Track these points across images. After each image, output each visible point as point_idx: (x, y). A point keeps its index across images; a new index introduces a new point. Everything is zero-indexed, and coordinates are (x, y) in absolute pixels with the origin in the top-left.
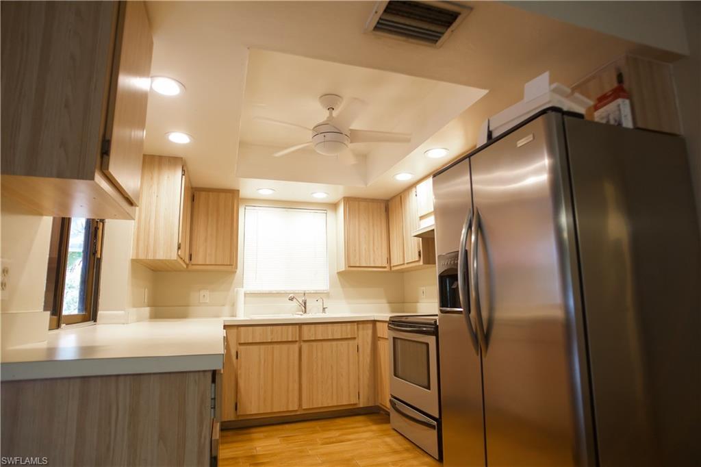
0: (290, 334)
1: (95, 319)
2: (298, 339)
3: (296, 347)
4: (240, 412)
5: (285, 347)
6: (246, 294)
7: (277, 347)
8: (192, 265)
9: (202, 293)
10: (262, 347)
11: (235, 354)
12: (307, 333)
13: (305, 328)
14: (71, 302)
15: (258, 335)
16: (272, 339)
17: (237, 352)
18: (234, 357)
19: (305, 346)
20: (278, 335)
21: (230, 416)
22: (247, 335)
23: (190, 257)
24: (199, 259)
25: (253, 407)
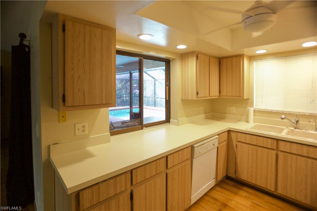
0: (269, 143)
1: (169, 122)
2: (275, 148)
4: (237, 176)
5: (265, 150)
8: (222, 96)
9: (232, 108)
10: (251, 146)
11: (235, 146)
12: (282, 146)
13: (281, 142)
15: (248, 139)
16: (257, 143)
17: (236, 145)
18: (235, 147)
20: (261, 142)
21: (232, 175)
22: (241, 138)
23: (220, 92)
24: (224, 93)
25: (244, 176)
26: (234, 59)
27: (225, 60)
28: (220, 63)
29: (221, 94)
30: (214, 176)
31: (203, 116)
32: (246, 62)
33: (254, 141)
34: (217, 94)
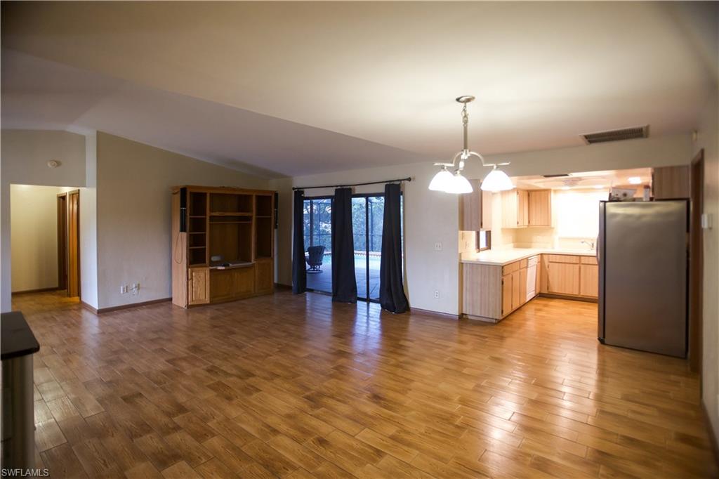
0: (574, 260)
1: (490, 249)
2: (578, 263)
3: (577, 266)
4: (550, 290)
5: (571, 265)
6: (560, 238)
7: (567, 265)
10: (560, 264)
12: (584, 260)
13: (582, 258)
14: (483, 244)
15: (558, 259)
16: (565, 261)
17: (548, 265)
18: (547, 267)
19: (582, 266)
20: (568, 259)
21: (545, 291)
22: (552, 258)
23: (529, 222)
24: (533, 222)
25: (556, 289)
26: (543, 192)
27: (533, 193)
28: (529, 195)
29: (531, 224)
30: (534, 289)
31: (512, 245)
32: (552, 194)
33: (563, 259)
34: (526, 223)
